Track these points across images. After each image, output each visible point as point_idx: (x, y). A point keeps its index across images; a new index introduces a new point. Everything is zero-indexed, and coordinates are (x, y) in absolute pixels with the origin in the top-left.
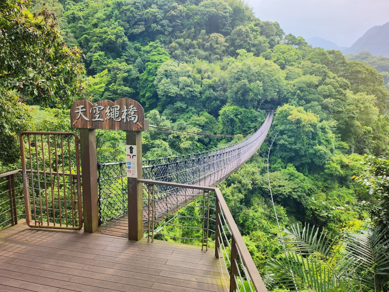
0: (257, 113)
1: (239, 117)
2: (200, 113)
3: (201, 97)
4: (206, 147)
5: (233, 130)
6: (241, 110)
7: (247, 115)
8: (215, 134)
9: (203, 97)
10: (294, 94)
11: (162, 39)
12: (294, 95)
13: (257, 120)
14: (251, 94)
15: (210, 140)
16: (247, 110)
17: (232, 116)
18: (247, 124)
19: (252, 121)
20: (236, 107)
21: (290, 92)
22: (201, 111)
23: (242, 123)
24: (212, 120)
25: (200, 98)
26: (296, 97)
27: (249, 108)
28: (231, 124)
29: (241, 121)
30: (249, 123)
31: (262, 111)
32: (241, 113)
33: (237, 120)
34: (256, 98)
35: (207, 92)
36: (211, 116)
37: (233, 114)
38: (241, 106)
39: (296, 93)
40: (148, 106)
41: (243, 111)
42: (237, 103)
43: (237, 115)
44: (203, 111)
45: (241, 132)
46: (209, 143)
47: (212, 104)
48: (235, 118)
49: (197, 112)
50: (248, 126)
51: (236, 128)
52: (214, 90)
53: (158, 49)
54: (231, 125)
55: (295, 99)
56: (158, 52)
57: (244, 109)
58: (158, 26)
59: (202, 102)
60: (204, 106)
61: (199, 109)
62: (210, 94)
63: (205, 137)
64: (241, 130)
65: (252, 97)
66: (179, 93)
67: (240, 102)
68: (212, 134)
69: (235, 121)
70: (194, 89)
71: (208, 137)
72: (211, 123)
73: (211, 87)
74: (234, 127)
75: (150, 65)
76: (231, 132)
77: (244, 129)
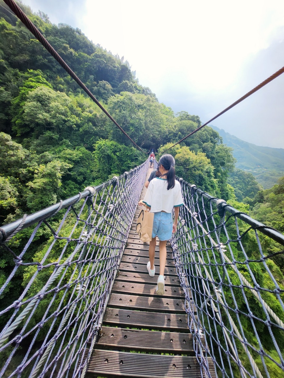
0: (138, 151)
1: (118, 154)
2: (77, 147)
3: (79, 130)
4: (78, 186)
5: (110, 169)
6: (120, 146)
7: (127, 153)
8: (92, 171)
9: (81, 130)
10: (175, 135)
11: (48, 74)
12: (176, 137)
13: (137, 159)
14: (131, 128)
15: (85, 179)
16: (127, 147)
17: (109, 152)
18: (126, 163)
19: (132, 161)
20: (115, 143)
21: (172, 132)
22: (77, 145)
23: (121, 161)
24: (89, 156)
25: (76, 130)
26: (177, 138)
27: (130, 146)
28: (108, 161)
29: (120, 159)
30: (129, 162)
31: (143, 150)
32: (121, 150)
33: (115, 157)
34: (137, 134)
35: (86, 126)
36: (89, 152)
37: (111, 149)
38: (121, 143)
39: (177, 134)
40: (20, 135)
41: (122, 147)
42: (118, 140)
43: (116, 151)
44: (80, 145)
45: (119, 171)
46: (83, 181)
47: (91, 140)
48: (113, 154)
49: (72, 146)
50: (127, 165)
51: (114, 167)
52: (94, 125)
53: (38, 77)
54: (109, 163)
55: (177, 140)
56: (38, 80)
57: (124, 146)
58: (44, 59)
59: (80, 136)
60: (82, 141)
61: (76, 143)
62: (89, 128)
63: (79, 175)
64: (120, 169)
65: (132, 132)
66: (48, 119)
67: (120, 138)
68: (89, 171)
69: (113, 159)
70: (69, 119)
71: (83, 175)
72: (88, 159)
73: (90, 120)
74: (111, 165)
75: (24, 90)
76: (108, 171)
77: (123, 168)
